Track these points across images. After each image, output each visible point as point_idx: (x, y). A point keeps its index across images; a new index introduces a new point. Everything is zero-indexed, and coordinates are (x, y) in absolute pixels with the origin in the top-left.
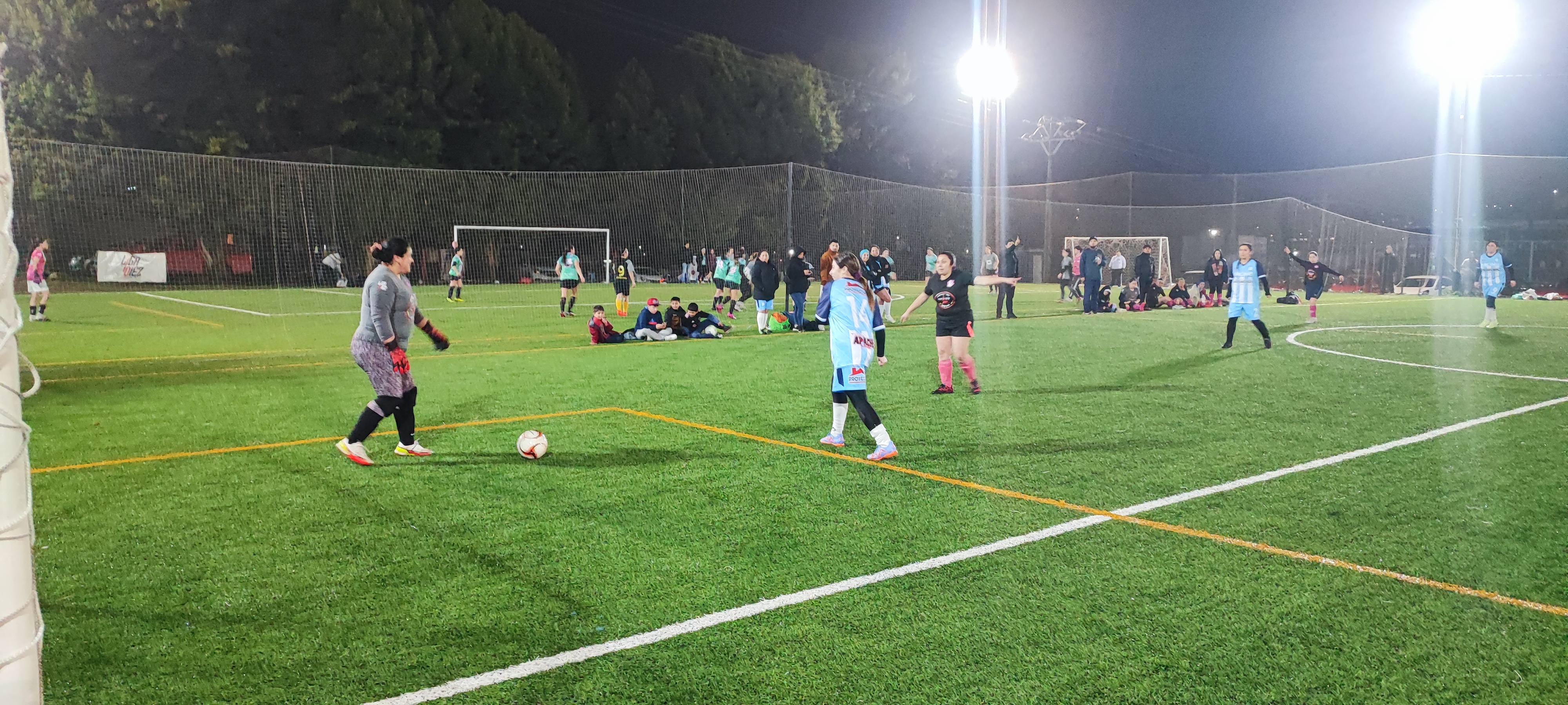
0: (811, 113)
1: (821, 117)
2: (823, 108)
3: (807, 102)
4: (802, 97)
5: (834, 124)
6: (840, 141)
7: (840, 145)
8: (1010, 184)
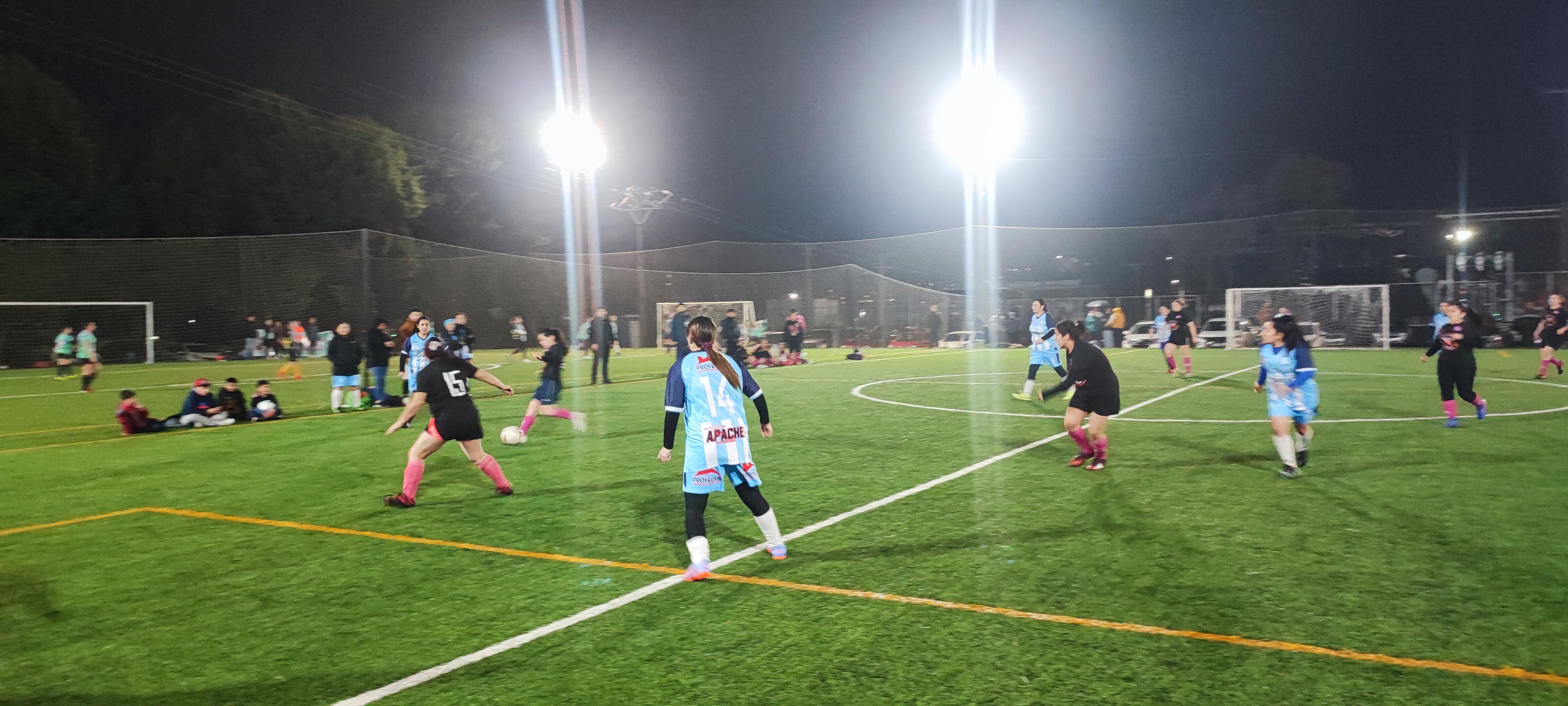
0: (391, 178)
1: (402, 181)
2: (404, 172)
4: (379, 160)
5: (417, 190)
6: (423, 206)
7: (425, 210)
8: (602, 252)
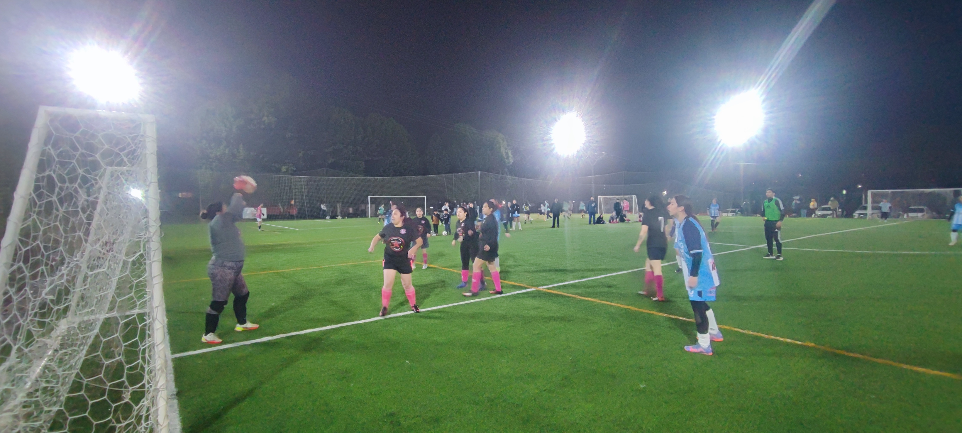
0: (502, 151)
1: (505, 152)
2: (506, 149)
3: (500, 147)
4: (498, 145)
5: (510, 155)
6: (512, 161)
